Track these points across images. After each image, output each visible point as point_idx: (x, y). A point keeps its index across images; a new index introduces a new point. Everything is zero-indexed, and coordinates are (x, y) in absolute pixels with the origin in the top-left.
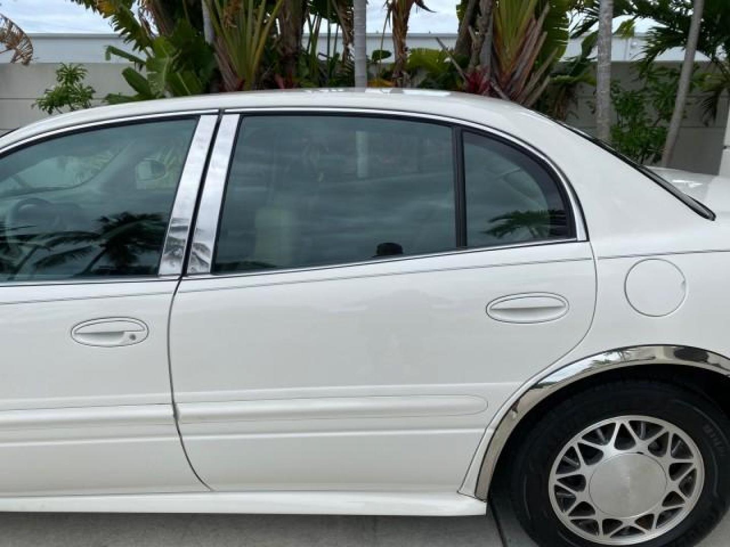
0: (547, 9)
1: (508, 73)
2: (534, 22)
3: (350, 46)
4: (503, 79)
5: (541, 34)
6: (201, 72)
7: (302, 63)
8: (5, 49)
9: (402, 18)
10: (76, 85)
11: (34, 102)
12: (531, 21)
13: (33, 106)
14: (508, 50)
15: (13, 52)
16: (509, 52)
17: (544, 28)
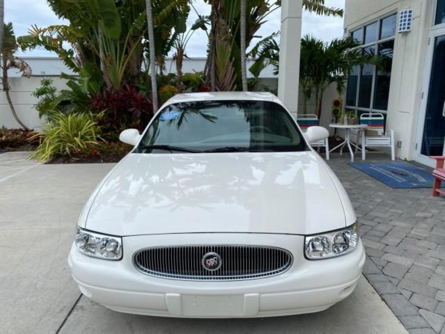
0: (233, 59)
1: (222, 83)
2: (230, 64)
3: (163, 71)
4: (220, 86)
5: (232, 69)
6: (100, 82)
7: (141, 78)
8: (19, 71)
9: (179, 61)
10: (49, 86)
11: (31, 93)
12: (228, 63)
13: (31, 95)
14: (221, 74)
15: (22, 72)
16: (221, 75)
17: (233, 66)
